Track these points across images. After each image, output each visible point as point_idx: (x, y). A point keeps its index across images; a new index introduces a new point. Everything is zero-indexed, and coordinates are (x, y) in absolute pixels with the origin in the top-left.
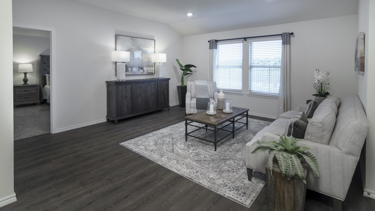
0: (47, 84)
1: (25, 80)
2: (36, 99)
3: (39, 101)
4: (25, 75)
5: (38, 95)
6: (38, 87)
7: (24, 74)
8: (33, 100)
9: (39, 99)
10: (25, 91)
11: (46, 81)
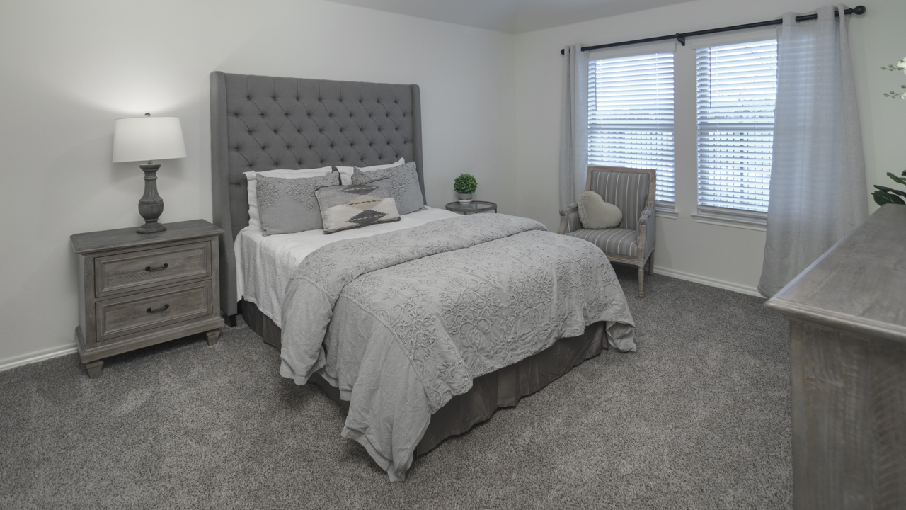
0: (251, 221)
1: (151, 209)
2: (205, 310)
3: (217, 321)
4: (146, 180)
5: (216, 284)
6: (215, 243)
7: (143, 175)
8: (189, 320)
9: (217, 309)
10: (148, 269)
11: (248, 207)
